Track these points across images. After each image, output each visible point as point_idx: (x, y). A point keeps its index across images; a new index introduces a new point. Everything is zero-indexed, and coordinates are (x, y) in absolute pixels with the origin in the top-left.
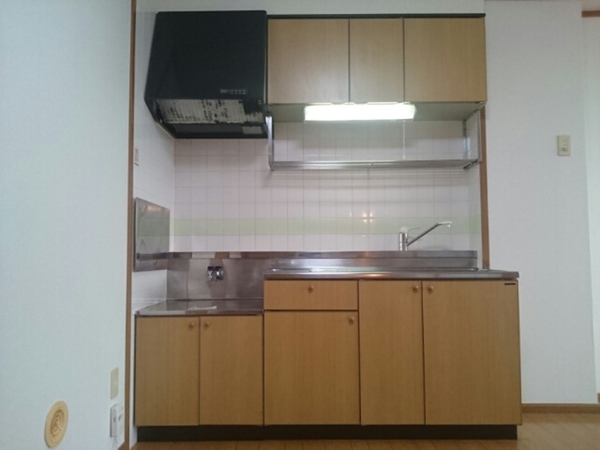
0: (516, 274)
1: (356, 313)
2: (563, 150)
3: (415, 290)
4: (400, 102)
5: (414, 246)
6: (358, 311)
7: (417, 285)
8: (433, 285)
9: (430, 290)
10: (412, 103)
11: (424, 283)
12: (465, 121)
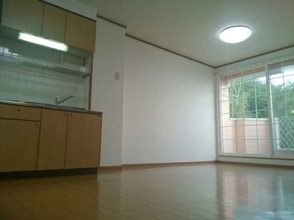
0: (102, 113)
1: (39, 122)
2: (117, 77)
3: (65, 115)
4: (62, 43)
5: (61, 104)
6: (40, 121)
7: (67, 113)
8: (73, 114)
9: (71, 115)
10: (67, 45)
11: (69, 112)
12: (84, 59)
